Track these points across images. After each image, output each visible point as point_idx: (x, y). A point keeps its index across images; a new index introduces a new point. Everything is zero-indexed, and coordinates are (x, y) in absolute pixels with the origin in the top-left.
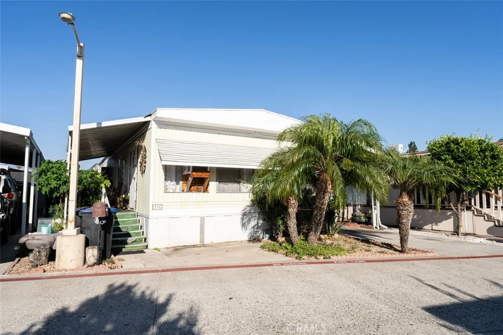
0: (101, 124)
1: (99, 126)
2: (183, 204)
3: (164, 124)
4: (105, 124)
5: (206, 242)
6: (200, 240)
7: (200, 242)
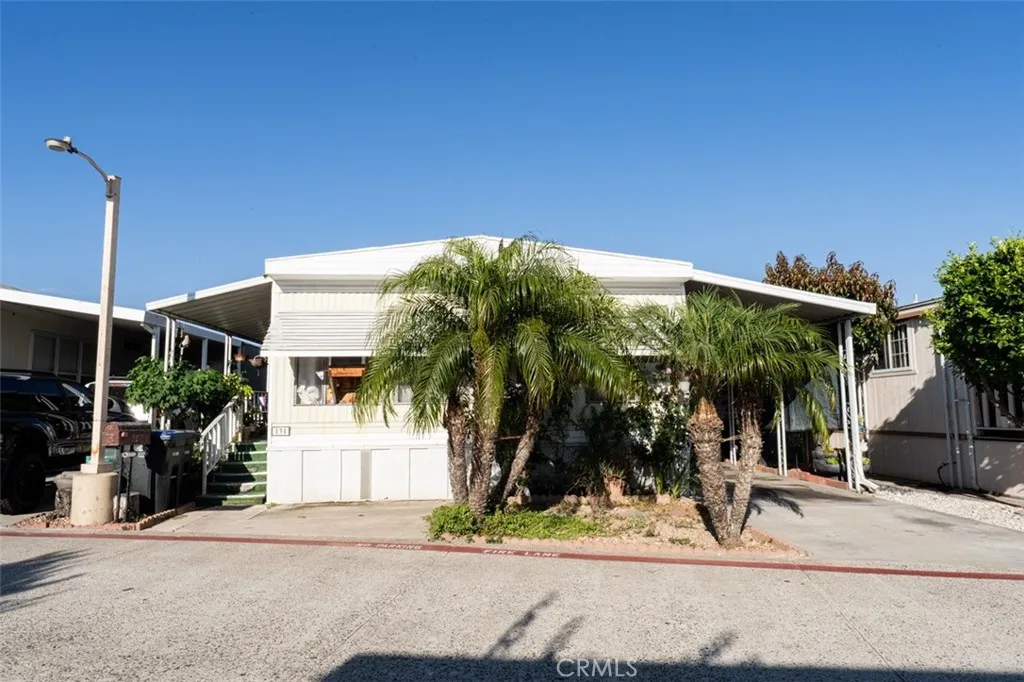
0: (194, 295)
1: (191, 299)
2: (328, 425)
3: (293, 285)
4: (199, 295)
5: (374, 498)
6: (361, 493)
7: (362, 498)
